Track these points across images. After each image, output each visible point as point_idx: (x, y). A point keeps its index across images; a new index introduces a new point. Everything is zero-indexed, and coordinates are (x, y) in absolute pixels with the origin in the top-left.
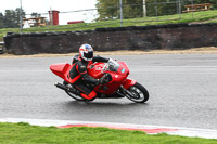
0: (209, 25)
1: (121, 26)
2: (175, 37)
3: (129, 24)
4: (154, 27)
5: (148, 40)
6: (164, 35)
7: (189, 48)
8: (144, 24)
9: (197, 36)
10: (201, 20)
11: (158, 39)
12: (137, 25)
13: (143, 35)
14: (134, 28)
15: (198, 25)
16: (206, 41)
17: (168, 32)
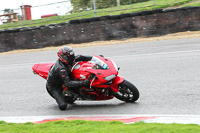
0: (184, 9)
2: (150, 24)
3: (103, 14)
4: (129, 15)
5: (124, 28)
6: (139, 23)
7: (165, 34)
8: (118, 13)
9: (172, 22)
10: (176, 5)
11: (133, 27)
12: (111, 14)
13: (117, 24)
14: (109, 18)
15: (173, 10)
16: (182, 26)
17: (143, 19)
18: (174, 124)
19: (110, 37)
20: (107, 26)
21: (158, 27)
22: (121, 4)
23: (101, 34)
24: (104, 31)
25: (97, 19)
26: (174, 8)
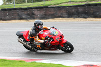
0: (59, 7)
1: (14, 7)
2: (41, 13)
3: (18, 7)
4: (31, 8)
5: (28, 14)
6: (36, 12)
7: (49, 19)
8: (26, 7)
9: (53, 13)
10: (55, 5)
11: (33, 14)
12: (22, 7)
13: (25, 12)
14: (21, 9)
15: (53, 7)
16: (57, 15)
17: (38, 11)
18: (50, 64)
19: (21, 19)
20: (20, 13)
21: (45, 15)
22: (28, 2)
23: (17, 16)
24: (19, 15)
25: (15, 9)
26: (54, 6)
